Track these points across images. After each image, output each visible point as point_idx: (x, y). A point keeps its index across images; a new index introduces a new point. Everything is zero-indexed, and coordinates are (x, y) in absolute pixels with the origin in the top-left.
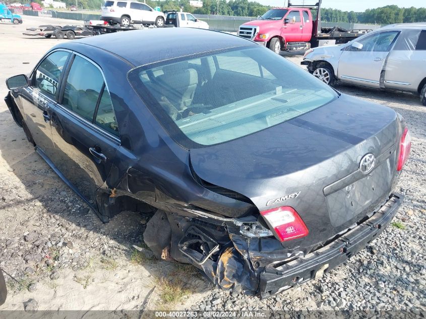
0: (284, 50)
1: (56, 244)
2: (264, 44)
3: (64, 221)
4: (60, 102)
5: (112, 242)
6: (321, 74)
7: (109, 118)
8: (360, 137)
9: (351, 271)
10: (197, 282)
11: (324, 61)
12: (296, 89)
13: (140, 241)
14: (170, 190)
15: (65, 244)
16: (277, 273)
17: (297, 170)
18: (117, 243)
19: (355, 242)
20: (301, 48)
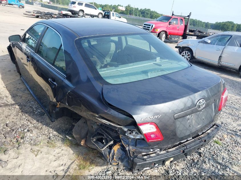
0: (167, 39)
1: (23, 130)
2: (156, 35)
3: (30, 118)
4: (36, 52)
5: (55, 133)
6: (186, 54)
7: (63, 64)
8: (198, 89)
9: (187, 164)
10: (99, 160)
11: (188, 47)
12: (168, 60)
13: (71, 134)
14: (90, 107)
15: (28, 131)
16: (143, 160)
17: (160, 103)
18: (58, 134)
19: (190, 148)
20: (177, 39)
